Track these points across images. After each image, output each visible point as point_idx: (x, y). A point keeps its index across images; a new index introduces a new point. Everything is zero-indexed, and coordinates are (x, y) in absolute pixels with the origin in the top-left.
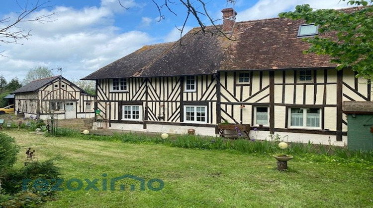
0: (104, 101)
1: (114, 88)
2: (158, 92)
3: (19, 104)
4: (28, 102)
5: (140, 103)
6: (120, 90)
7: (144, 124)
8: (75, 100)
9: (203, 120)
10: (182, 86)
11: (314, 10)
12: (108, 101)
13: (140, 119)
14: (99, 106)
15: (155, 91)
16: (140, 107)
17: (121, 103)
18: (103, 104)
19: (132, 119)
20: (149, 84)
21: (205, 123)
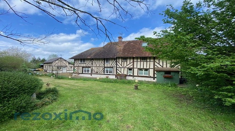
0: (77, 66)
1: (81, 62)
2: (96, 63)
3: (45, 67)
4: (49, 67)
5: (90, 67)
6: (83, 63)
7: (91, 74)
8: (66, 66)
9: (111, 73)
10: (104, 61)
11: (146, 37)
12: (78, 66)
13: (90, 73)
14: (75, 68)
15: (95, 63)
16: (90, 68)
17: (83, 67)
18: (77, 67)
19: (87, 73)
20: (93, 61)
21: (112, 74)
